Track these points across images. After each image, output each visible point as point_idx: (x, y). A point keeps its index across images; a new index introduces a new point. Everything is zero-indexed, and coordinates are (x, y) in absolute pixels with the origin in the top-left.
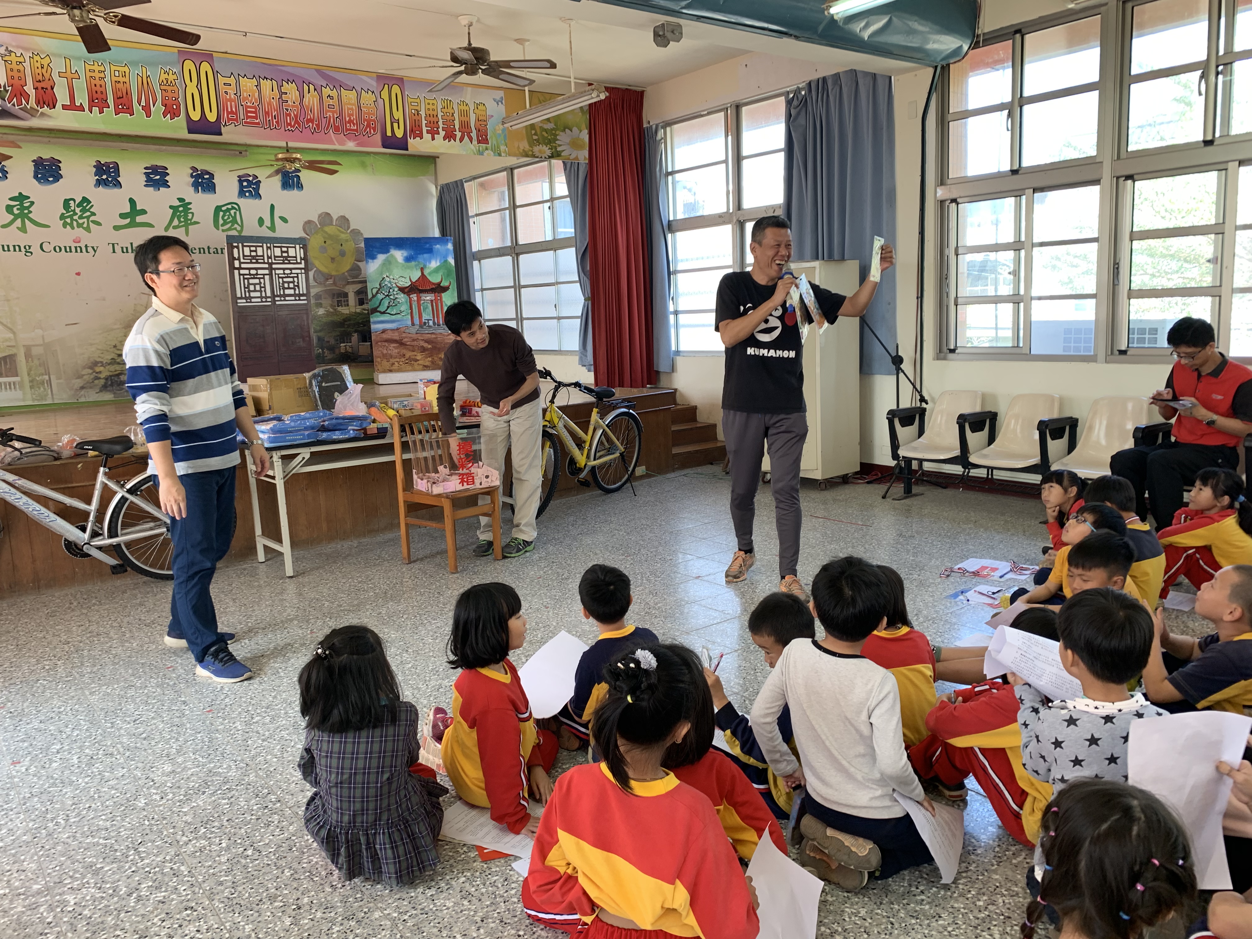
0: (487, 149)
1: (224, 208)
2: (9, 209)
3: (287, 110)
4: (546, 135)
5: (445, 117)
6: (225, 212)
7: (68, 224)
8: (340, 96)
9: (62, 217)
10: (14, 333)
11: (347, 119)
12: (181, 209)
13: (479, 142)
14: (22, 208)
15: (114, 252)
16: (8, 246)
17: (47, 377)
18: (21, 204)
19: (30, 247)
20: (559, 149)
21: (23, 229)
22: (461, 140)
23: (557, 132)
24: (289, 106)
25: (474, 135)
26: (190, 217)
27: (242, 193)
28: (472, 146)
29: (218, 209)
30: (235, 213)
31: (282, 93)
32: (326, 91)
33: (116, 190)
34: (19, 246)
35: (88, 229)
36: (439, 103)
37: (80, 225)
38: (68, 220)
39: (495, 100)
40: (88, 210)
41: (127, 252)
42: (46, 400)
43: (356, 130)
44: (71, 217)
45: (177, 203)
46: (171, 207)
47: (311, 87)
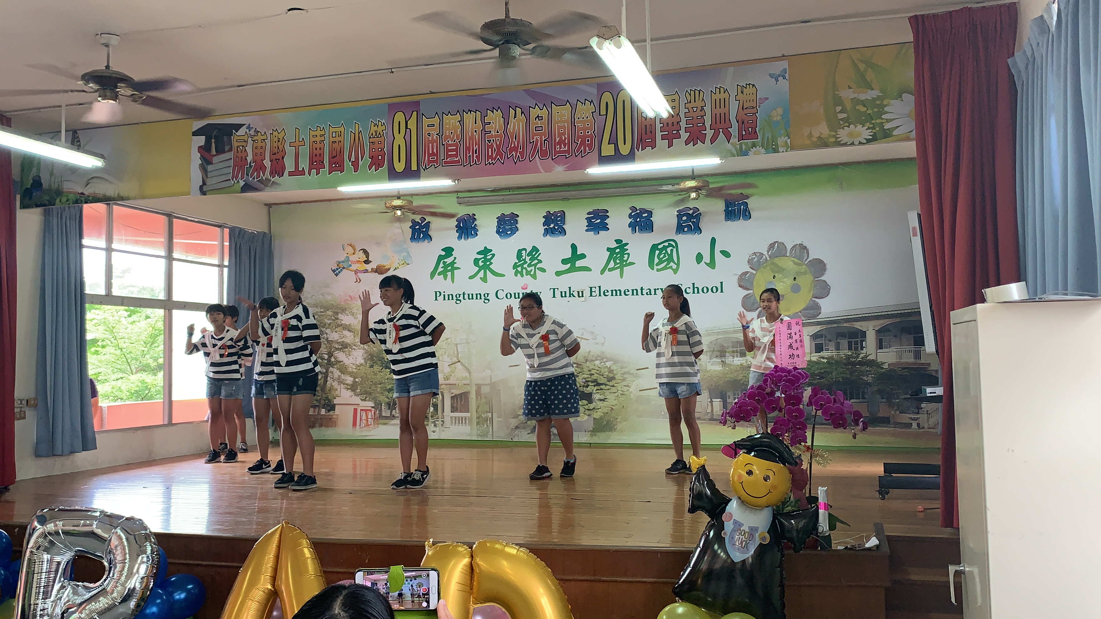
0: (754, 145)
1: (660, 247)
2: (476, 261)
3: (489, 141)
4: (863, 109)
5: (692, 114)
6: (661, 250)
7: (519, 272)
8: (550, 114)
9: (515, 266)
10: (470, 373)
11: (557, 140)
12: (618, 250)
13: (741, 138)
14: (486, 260)
15: (554, 297)
16: (472, 294)
17: (490, 415)
18: (486, 256)
19: (488, 294)
20: (887, 126)
21: (484, 279)
22: (713, 141)
23: (885, 102)
24: (492, 136)
25: (734, 130)
26: (624, 259)
27: (680, 229)
28: (729, 146)
29: (654, 248)
30: (672, 250)
31: (485, 124)
32: (535, 112)
33: (561, 238)
34: (480, 294)
35: (534, 277)
36: (682, 97)
37: (528, 273)
38: (519, 269)
39: (771, 76)
40: (536, 258)
41: (565, 296)
42: (487, 437)
43: (568, 152)
44: (522, 266)
45: (615, 245)
46: (608, 249)
47: (519, 110)
